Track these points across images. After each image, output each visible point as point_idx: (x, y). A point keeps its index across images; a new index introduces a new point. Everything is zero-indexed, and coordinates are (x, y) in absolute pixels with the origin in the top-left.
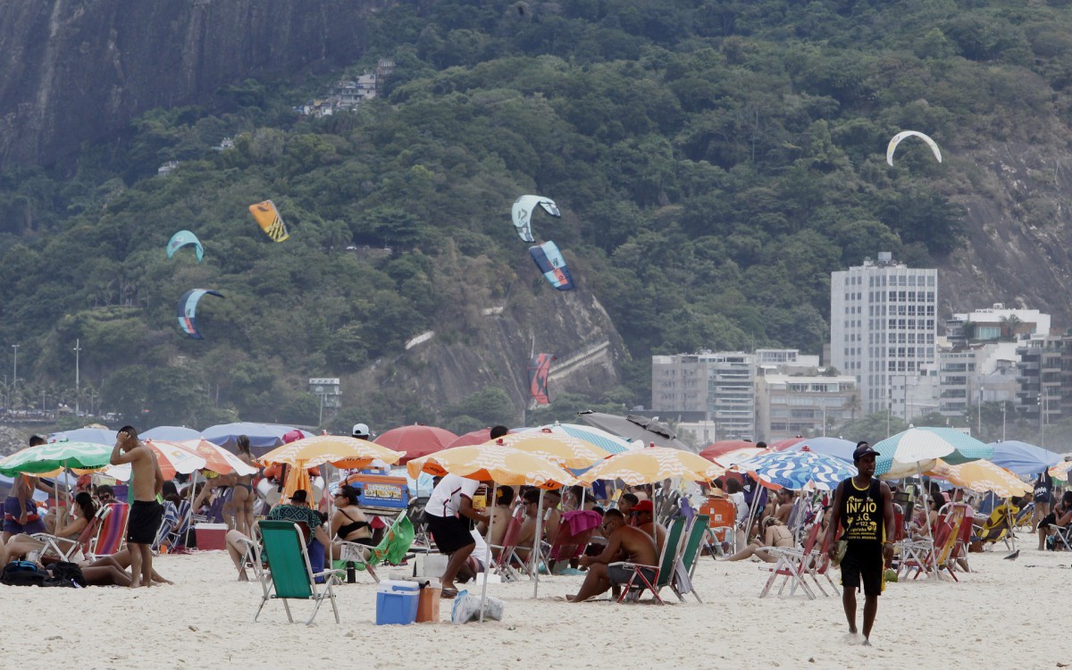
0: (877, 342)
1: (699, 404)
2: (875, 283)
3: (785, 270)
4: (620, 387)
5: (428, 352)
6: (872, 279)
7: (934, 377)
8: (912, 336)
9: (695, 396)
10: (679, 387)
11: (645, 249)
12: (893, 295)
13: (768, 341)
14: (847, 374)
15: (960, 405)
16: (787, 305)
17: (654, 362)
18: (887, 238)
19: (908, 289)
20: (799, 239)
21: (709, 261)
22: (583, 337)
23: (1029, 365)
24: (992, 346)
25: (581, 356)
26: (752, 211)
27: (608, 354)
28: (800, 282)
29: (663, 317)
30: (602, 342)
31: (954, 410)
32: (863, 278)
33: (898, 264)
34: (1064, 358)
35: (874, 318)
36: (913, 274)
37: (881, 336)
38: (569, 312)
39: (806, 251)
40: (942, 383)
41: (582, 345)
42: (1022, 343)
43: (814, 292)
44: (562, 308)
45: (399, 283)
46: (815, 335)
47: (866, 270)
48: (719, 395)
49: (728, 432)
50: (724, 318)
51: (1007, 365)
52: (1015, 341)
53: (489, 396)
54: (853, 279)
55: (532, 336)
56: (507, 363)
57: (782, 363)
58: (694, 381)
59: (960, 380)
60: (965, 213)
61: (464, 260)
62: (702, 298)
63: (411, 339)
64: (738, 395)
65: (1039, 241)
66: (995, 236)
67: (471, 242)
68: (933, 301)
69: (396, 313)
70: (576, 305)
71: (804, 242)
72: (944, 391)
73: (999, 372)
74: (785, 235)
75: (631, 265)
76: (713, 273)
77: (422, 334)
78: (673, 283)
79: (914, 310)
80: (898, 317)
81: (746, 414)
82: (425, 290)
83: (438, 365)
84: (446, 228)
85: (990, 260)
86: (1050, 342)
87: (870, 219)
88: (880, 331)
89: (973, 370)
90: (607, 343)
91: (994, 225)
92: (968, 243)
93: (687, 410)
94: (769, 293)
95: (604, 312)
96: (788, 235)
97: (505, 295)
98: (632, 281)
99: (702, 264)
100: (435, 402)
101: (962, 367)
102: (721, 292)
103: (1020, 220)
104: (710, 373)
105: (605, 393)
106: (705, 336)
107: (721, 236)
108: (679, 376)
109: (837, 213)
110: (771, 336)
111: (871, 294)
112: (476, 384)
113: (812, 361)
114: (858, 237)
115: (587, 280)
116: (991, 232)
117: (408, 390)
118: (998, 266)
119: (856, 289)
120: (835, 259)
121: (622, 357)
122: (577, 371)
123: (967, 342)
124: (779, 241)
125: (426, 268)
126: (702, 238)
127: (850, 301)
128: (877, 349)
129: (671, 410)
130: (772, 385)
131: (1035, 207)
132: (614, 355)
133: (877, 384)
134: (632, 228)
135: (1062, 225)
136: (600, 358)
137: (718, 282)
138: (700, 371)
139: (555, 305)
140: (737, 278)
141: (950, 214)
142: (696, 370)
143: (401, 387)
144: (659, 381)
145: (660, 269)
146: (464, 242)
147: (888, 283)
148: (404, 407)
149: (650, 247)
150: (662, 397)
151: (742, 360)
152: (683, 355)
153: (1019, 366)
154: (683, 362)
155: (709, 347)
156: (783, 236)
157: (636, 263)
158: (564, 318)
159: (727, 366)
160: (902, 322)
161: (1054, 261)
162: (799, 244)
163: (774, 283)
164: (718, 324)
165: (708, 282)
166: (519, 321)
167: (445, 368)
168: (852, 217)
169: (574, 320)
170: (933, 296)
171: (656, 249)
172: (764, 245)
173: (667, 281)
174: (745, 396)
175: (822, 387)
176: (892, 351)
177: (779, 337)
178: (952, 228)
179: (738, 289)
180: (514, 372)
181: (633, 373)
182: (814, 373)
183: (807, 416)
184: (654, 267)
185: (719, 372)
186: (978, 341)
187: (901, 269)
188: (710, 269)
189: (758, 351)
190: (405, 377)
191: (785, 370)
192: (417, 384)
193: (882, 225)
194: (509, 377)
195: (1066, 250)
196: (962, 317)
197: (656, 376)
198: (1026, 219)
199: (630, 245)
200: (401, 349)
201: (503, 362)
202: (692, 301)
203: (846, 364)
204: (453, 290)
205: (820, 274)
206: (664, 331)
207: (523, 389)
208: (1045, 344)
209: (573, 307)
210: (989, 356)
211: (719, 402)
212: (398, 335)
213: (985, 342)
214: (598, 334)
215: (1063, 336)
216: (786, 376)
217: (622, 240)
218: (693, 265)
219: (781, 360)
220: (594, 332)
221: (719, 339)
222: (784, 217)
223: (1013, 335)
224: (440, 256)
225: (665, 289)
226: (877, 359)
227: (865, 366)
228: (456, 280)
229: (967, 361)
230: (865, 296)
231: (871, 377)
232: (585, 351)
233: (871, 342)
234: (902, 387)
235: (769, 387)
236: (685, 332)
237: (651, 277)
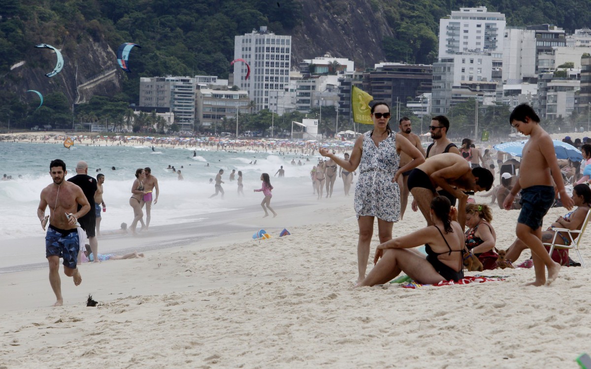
0: (259, 73)
1: (166, 103)
2: (258, 42)
3: (208, 34)
4: (122, 93)
5: (22, 72)
6: (257, 40)
7: (292, 93)
8: (277, 71)
9: (163, 99)
10: (155, 94)
11: (134, 21)
12: (268, 49)
13: (199, 71)
14: (242, 90)
15: (307, 108)
16: (209, 53)
17: (141, 81)
18: (261, 19)
19: (276, 46)
20: (215, 18)
21: (167, 28)
22: (103, 67)
23: (345, 87)
24: (324, 77)
25: (102, 76)
26: (190, 3)
27: (116, 76)
28: (214, 41)
29: (144, 57)
30: (113, 70)
31: (303, 110)
32: (252, 39)
33: (270, 33)
34: (364, 84)
35: (258, 61)
36: (279, 38)
37: (261, 70)
38: (95, 53)
39: (219, 25)
40: (297, 96)
41: (102, 71)
42: (340, 76)
43: (222, 46)
44: (92, 51)
45: (7, 34)
46: (223, 69)
47: (253, 35)
48: (176, 99)
49: (181, 119)
50: (176, 58)
51: (332, 87)
52: (336, 74)
53: (56, 96)
54: (247, 40)
55: (76, 65)
56: (63, 79)
57: (208, 83)
58: (163, 91)
59: (307, 94)
60: (301, 7)
61: (42, 24)
62: (164, 47)
63: (13, 65)
64: (186, 99)
65: (339, 23)
66: (316, 20)
67: (45, 14)
68: (289, 52)
69: (5, 50)
70: (99, 49)
71: (217, 20)
72: (298, 100)
73: (328, 91)
74: (207, 16)
75: (126, 29)
76: (170, 34)
77: (19, 62)
78: (149, 40)
79: (279, 57)
80: (270, 61)
81: (190, 109)
82: (21, 39)
83: (27, 79)
84: (31, 6)
85: (313, 32)
86: (356, 76)
87: (253, 9)
88: (261, 68)
89: (314, 89)
90: (115, 70)
91: (315, 14)
92: (302, 23)
93: (159, 106)
94: (199, 46)
95: (114, 53)
96: (209, 16)
97: (62, 43)
98: (128, 38)
99: (164, 30)
100: (26, 98)
101: (308, 87)
102: (174, 45)
103: (329, 11)
104: (172, 87)
105: (115, 96)
106: (166, 67)
107: (174, 15)
108: (154, 88)
109: (235, 5)
110: (201, 69)
111: (256, 48)
112: (48, 89)
113: (224, 82)
114: (246, 18)
115: (105, 36)
116: (314, 18)
117: (12, 92)
118: (318, 36)
119: (248, 45)
120: (234, 29)
121: (123, 77)
122: (100, 84)
123: (310, 74)
124: (205, 19)
125: (21, 27)
126: (164, 16)
127: (245, 51)
128: (259, 77)
129: (150, 106)
130: (204, 95)
131: (336, 5)
132: (119, 76)
133: (258, 95)
134: (127, 10)
135: (350, 15)
136: (112, 78)
137: (172, 40)
138: (166, 86)
139: (88, 49)
140: (182, 37)
141: (294, 8)
142: (164, 86)
143: (8, 90)
144: (143, 91)
145: (142, 32)
146: (41, 14)
147: (265, 42)
148: (10, 101)
149: (136, 19)
150: (145, 100)
151: (188, 81)
152: (157, 77)
153: (339, 88)
154: (157, 81)
155: (169, 74)
156: (206, 16)
157: (129, 28)
158: (93, 56)
159: (181, 84)
160: (272, 63)
161: (346, 34)
162: (215, 21)
163: (202, 41)
164: (173, 61)
165: (167, 40)
166: (69, 57)
167: (31, 81)
168: (243, 8)
169: (98, 57)
170: (289, 50)
171: (140, 21)
172: (196, 20)
173: (145, 38)
174: (190, 100)
175: (230, 96)
176: (267, 78)
177: (204, 69)
178: (294, 15)
179: (183, 43)
180: (67, 84)
181: (129, 86)
182: (226, 88)
183: (222, 111)
184: (138, 30)
185: (177, 87)
186: (316, 74)
187: (272, 36)
188: (168, 32)
189: (196, 76)
190: (10, 85)
191: (211, 87)
192: (17, 89)
193: (259, 12)
194: (65, 86)
195: (352, 28)
196: (308, 61)
197: (142, 88)
198: (332, 11)
199: (126, 18)
200: (8, 70)
201: (62, 78)
202: (159, 49)
203: (242, 85)
204: (36, 39)
205: (226, 37)
206: (145, 65)
207: (72, 93)
208: (354, 77)
209: (97, 50)
210: (323, 82)
211: (176, 103)
212: (6, 62)
213: (320, 75)
214: (111, 65)
215: (364, 73)
216: (211, 90)
217: (121, 16)
218: (159, 30)
219: (208, 82)
220: (108, 64)
221: (174, 69)
222: (207, 7)
223: (335, 72)
224: (29, 21)
225: (145, 42)
226: (259, 82)
227: (252, 85)
228: (37, 34)
229: (311, 84)
230: (253, 49)
231: (255, 92)
232: (104, 74)
233: (256, 73)
234: (275, 97)
235: (202, 96)
236: (156, 65)
237: (137, 35)
